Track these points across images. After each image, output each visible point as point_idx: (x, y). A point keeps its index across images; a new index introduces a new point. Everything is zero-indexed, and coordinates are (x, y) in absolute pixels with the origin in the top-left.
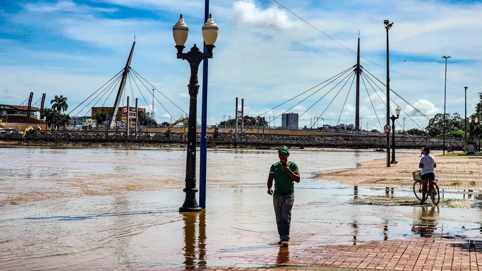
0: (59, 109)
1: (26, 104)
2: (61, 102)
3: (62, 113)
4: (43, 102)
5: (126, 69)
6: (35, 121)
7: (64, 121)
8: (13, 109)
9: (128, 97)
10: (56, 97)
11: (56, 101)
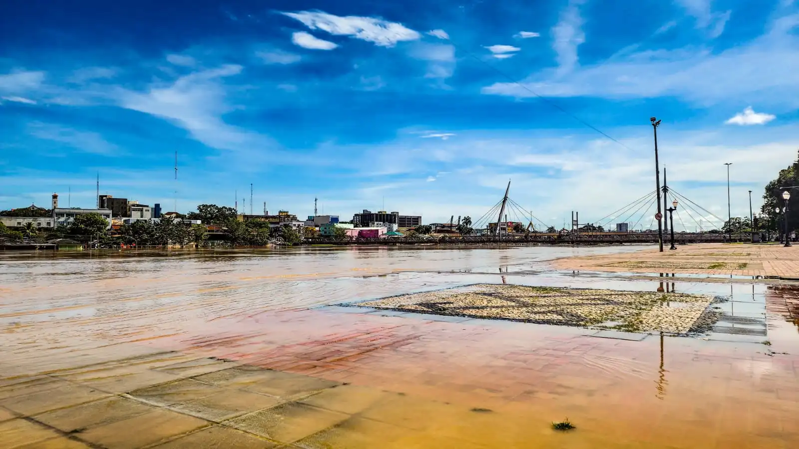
0: (467, 224)
1: (449, 222)
2: (468, 221)
3: (468, 226)
4: (459, 221)
5: (505, 198)
6: (453, 232)
7: (469, 232)
8: (443, 226)
9: (506, 215)
10: (465, 217)
11: (464, 219)
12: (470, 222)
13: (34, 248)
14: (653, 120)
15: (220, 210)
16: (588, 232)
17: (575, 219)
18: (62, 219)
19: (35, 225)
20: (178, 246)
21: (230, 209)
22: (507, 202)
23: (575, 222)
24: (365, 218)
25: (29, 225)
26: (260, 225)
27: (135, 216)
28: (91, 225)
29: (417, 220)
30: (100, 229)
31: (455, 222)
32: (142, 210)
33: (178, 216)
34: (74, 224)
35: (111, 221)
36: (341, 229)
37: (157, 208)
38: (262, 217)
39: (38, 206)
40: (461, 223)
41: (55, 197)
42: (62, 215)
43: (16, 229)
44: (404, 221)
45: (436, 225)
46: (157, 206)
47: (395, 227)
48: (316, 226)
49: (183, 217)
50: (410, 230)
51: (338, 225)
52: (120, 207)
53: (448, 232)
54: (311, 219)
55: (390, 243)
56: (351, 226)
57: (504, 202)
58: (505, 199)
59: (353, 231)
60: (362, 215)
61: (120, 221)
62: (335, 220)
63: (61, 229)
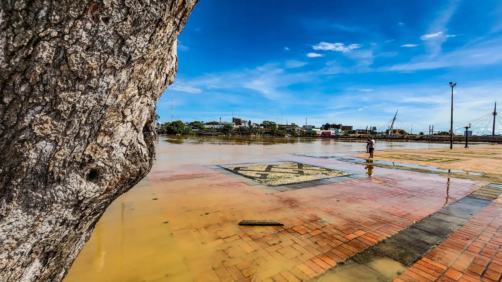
0: (374, 130)
1: (366, 129)
6: (366, 133)
7: (375, 133)
9: (395, 126)
12: (376, 129)
13: (212, 135)
14: (451, 83)
15: (270, 123)
16: (441, 135)
17: (431, 129)
18: (221, 126)
19: (213, 127)
20: (254, 136)
21: (273, 123)
22: (395, 120)
23: (431, 130)
24: (327, 127)
25: (212, 127)
26: (282, 129)
27: (243, 125)
28: (228, 128)
29: (350, 127)
30: (231, 129)
31: (369, 129)
32: (245, 123)
33: (256, 125)
34: (224, 127)
35: (235, 126)
36: (314, 131)
37: (250, 122)
38: (285, 125)
39: (216, 121)
40: (371, 130)
41: (220, 118)
42: (221, 124)
43: (209, 129)
44: (344, 128)
45: (359, 130)
46: (250, 121)
47: (340, 130)
48: (305, 129)
49: (258, 125)
50: (345, 132)
51: (313, 129)
52: (238, 122)
53: (364, 133)
54: (304, 126)
55: (336, 137)
56: (319, 130)
57: (394, 120)
58: (395, 119)
59: (319, 132)
60: (325, 125)
61: (238, 127)
62: (314, 127)
63: (220, 129)
